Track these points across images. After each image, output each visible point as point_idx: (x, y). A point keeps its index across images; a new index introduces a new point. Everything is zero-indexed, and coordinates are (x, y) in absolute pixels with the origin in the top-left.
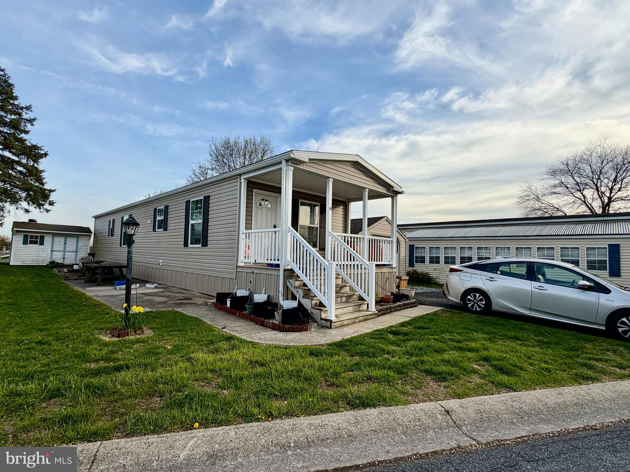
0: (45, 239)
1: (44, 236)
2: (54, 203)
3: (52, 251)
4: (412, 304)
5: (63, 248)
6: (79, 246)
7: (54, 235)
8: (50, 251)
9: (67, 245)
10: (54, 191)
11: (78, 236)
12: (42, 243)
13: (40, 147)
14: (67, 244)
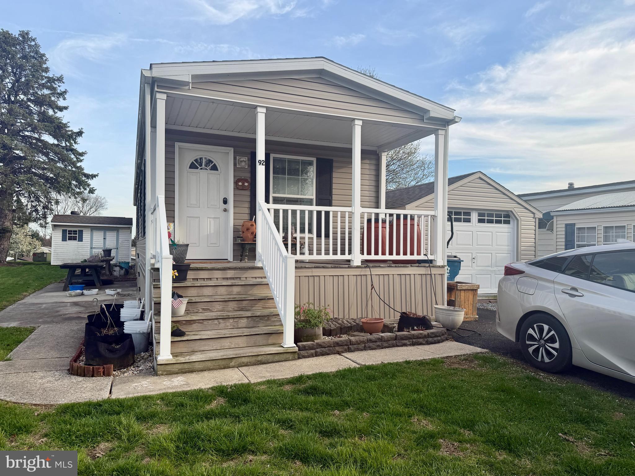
0: (83, 235)
1: (83, 230)
2: (94, 190)
3: (91, 248)
4: (420, 338)
5: (102, 245)
6: (120, 241)
7: (93, 229)
8: (89, 248)
9: (107, 241)
10: (97, 175)
11: (117, 229)
12: (81, 240)
13: (66, 124)
14: (107, 239)
